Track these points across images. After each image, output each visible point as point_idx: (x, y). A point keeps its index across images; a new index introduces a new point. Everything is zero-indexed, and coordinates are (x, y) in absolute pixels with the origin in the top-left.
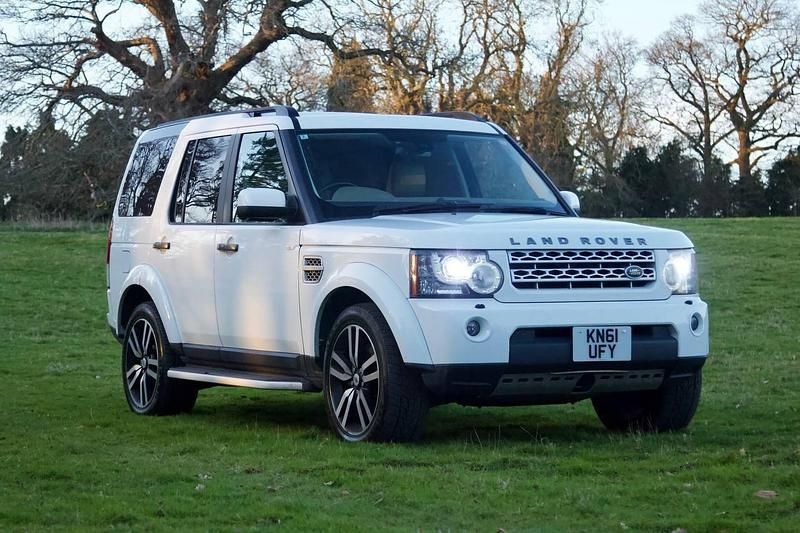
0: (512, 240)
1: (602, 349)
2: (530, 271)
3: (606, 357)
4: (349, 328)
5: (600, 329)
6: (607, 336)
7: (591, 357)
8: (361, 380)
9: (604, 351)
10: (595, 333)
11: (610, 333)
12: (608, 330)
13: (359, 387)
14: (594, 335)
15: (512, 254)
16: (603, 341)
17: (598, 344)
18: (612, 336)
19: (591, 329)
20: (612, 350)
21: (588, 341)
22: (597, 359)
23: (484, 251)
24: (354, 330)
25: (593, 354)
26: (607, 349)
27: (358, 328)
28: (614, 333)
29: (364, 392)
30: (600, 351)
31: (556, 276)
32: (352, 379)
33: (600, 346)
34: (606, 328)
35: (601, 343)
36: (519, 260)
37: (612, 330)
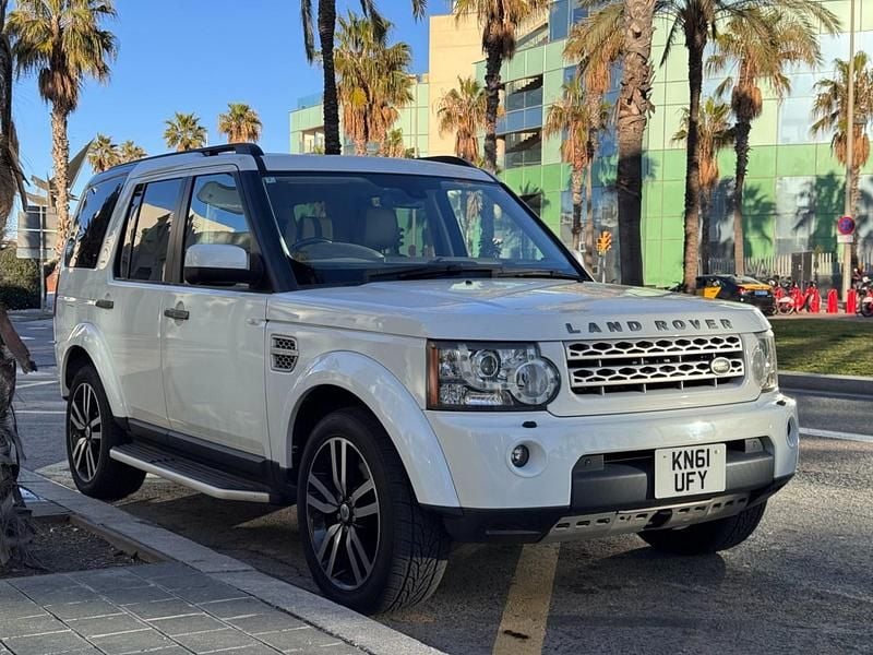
0: (569, 326)
1: (691, 477)
2: (595, 370)
3: (695, 489)
4: (332, 441)
5: (689, 450)
6: (698, 459)
7: (677, 490)
8: (352, 514)
9: (692, 481)
10: (683, 455)
11: (700, 455)
12: (698, 451)
13: (348, 523)
14: (681, 460)
15: (571, 348)
16: (692, 467)
17: (685, 472)
18: (703, 459)
19: (677, 451)
20: (702, 478)
21: (674, 469)
22: (685, 493)
23: (534, 344)
24: (338, 444)
25: (680, 487)
26: (696, 478)
27: (344, 442)
28: (704, 455)
29: (357, 530)
30: (689, 481)
31: (628, 377)
32: (338, 511)
33: (688, 474)
34: (695, 449)
35: (689, 470)
36: (581, 356)
37: (703, 451)
